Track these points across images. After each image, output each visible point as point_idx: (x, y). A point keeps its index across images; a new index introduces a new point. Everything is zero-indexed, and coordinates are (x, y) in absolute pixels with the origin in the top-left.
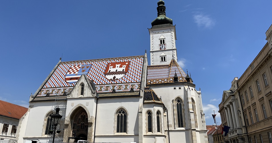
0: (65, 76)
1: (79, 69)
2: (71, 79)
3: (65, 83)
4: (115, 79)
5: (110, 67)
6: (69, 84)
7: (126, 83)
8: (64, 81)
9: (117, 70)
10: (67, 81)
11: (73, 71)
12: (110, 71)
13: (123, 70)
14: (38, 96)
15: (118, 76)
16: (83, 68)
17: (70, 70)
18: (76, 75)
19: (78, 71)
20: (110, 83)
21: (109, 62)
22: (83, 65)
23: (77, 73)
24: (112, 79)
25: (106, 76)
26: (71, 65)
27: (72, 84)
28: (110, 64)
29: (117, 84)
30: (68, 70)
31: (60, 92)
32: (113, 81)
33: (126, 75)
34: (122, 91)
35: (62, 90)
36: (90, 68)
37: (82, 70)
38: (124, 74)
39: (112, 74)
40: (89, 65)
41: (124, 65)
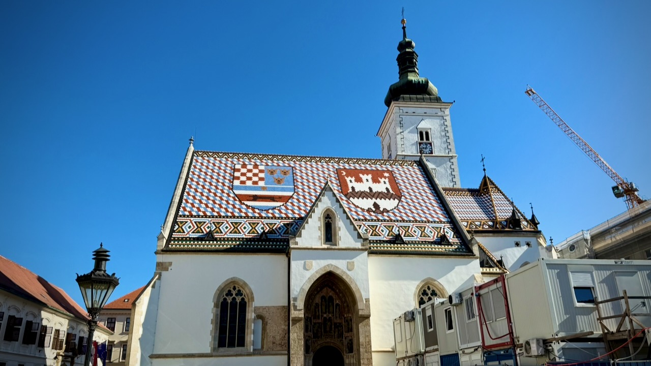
0: (232, 189)
1: (262, 175)
2: (255, 198)
3: (244, 206)
4: (381, 209)
5: (348, 179)
6: (257, 211)
7: (416, 221)
8: (238, 202)
9: (370, 189)
10: (246, 203)
11: (249, 179)
12: (353, 188)
13: (387, 189)
14: (175, 235)
15: (384, 204)
16: (272, 173)
17: (237, 174)
18: (263, 189)
19: (261, 179)
20: (375, 218)
21: (336, 167)
22: (267, 165)
23: (261, 184)
24: (374, 209)
25: (351, 199)
26: (232, 162)
27: (267, 211)
28: (344, 173)
29: (394, 221)
30: (230, 174)
31: (244, 230)
32: (379, 215)
33: (402, 202)
34: (418, 240)
35: (245, 225)
36: (293, 177)
37: (273, 177)
38: (396, 199)
39: (364, 197)
40: (287, 169)
41: (383, 178)
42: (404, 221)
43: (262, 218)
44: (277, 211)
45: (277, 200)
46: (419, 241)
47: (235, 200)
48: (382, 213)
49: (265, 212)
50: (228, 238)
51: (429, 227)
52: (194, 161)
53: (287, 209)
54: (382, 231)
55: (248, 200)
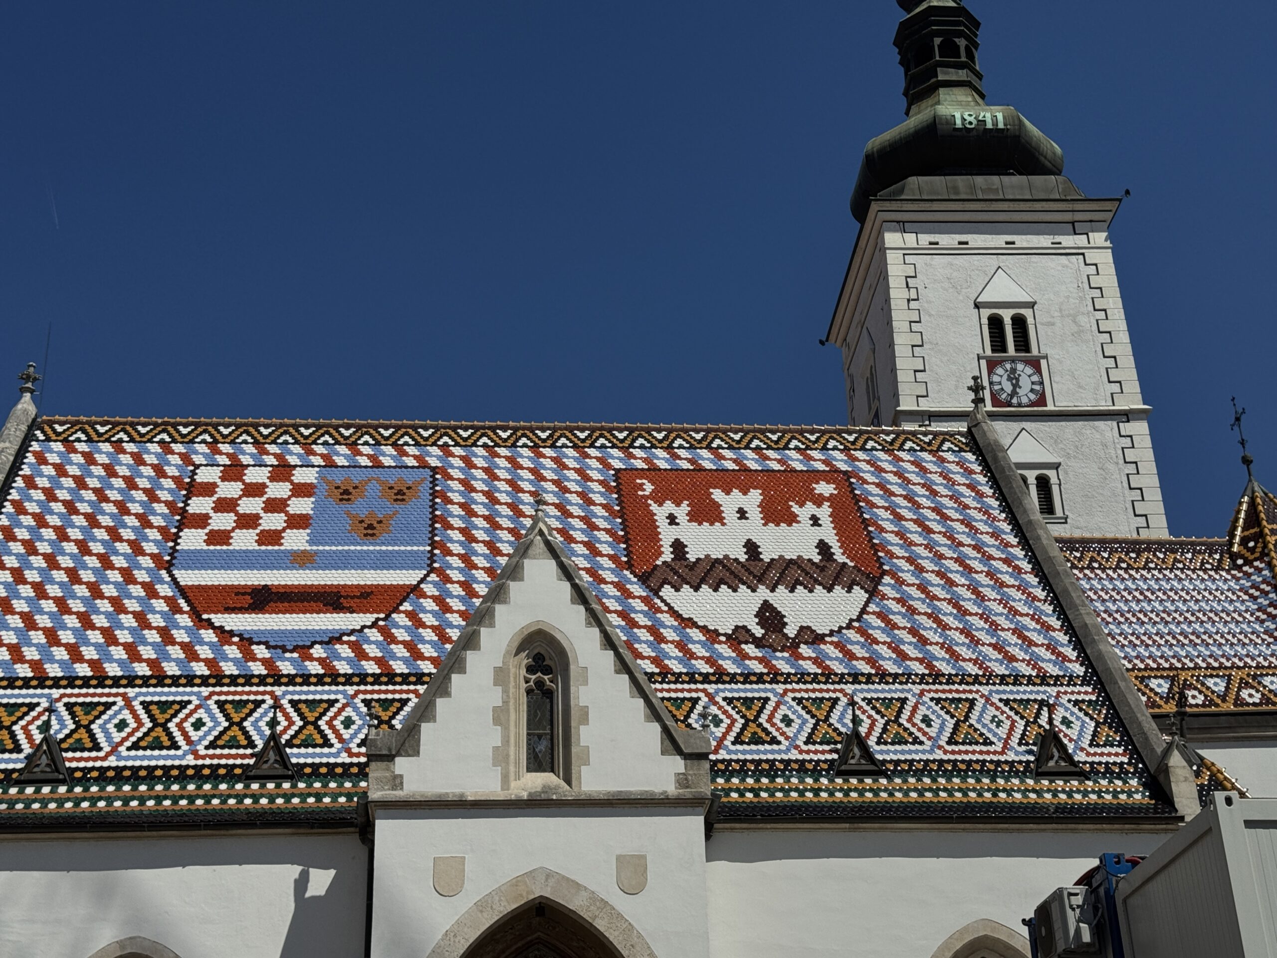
1: (301, 506)
2: (261, 599)
3: (209, 635)
4: (791, 631)
5: (661, 512)
6: (261, 651)
7: (936, 676)
8: (184, 620)
9: (752, 548)
10: (218, 619)
11: (248, 521)
12: (679, 547)
13: (823, 547)
15: (805, 608)
16: (345, 494)
17: (199, 505)
18: (301, 560)
19: (297, 522)
20: (757, 667)
21: (618, 465)
22: (330, 464)
23: (295, 540)
24: (759, 632)
25: (667, 592)
26: (186, 458)
27: (304, 650)
28: (649, 488)
29: (841, 679)
30: (169, 504)
31: (194, 735)
32: (778, 654)
33: (884, 597)
34: (939, 755)
35: (201, 714)
36: (433, 507)
37: (348, 513)
38: (856, 588)
39: (722, 581)
40: (410, 478)
41: (809, 504)
42: (883, 676)
43: (277, 678)
44: (345, 651)
45: (352, 603)
46: (941, 762)
47: (175, 609)
48: (792, 646)
49: (295, 655)
50: (119, 770)
51: (987, 700)
52: (30, 458)
53: (390, 638)
54: (788, 721)
55: (229, 610)
